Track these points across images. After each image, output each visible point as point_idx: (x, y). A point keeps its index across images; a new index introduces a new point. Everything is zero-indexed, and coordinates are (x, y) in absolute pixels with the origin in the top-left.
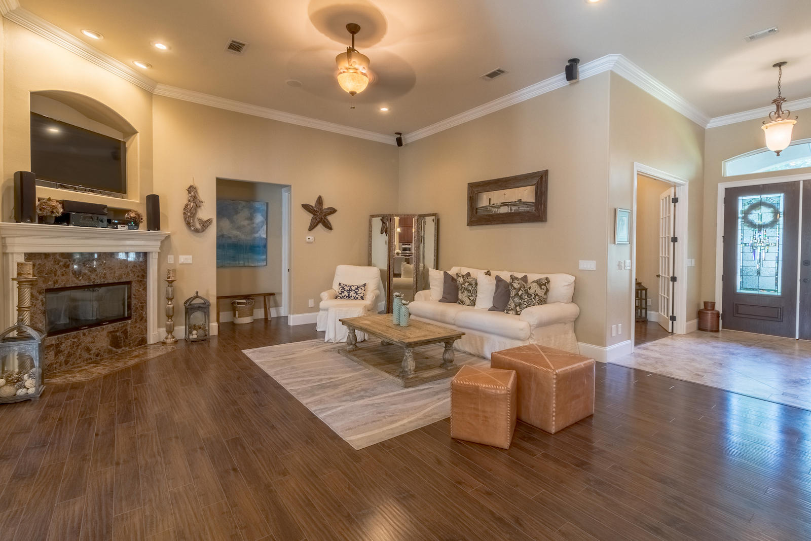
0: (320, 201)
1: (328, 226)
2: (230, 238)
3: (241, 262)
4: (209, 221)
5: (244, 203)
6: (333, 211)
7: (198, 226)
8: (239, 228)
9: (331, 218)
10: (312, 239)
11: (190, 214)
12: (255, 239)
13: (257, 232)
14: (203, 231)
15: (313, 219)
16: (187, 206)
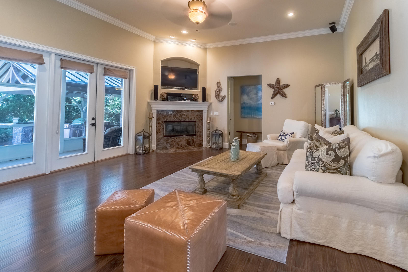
0: (278, 81)
1: (284, 95)
2: (247, 104)
3: (253, 116)
4: (225, 97)
5: (253, 87)
6: (287, 86)
7: (221, 99)
8: (251, 99)
9: (285, 91)
10: (273, 103)
11: (218, 94)
12: (259, 104)
13: (260, 101)
14: (222, 101)
15: (274, 91)
16: (216, 90)
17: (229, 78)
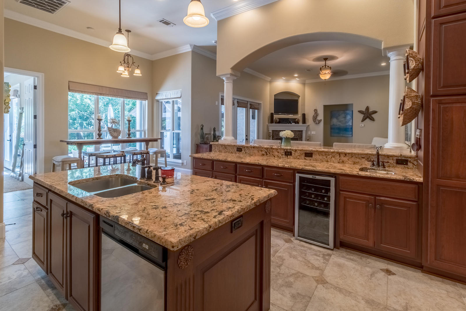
0: (367, 108)
1: (373, 119)
2: (337, 125)
3: (341, 135)
4: (321, 120)
5: (342, 112)
6: (375, 112)
7: (317, 122)
8: (340, 122)
9: (373, 116)
10: (363, 125)
11: (315, 118)
12: (347, 125)
13: (348, 123)
14: (319, 124)
15: (364, 116)
16: (314, 116)
17: (325, 107)
